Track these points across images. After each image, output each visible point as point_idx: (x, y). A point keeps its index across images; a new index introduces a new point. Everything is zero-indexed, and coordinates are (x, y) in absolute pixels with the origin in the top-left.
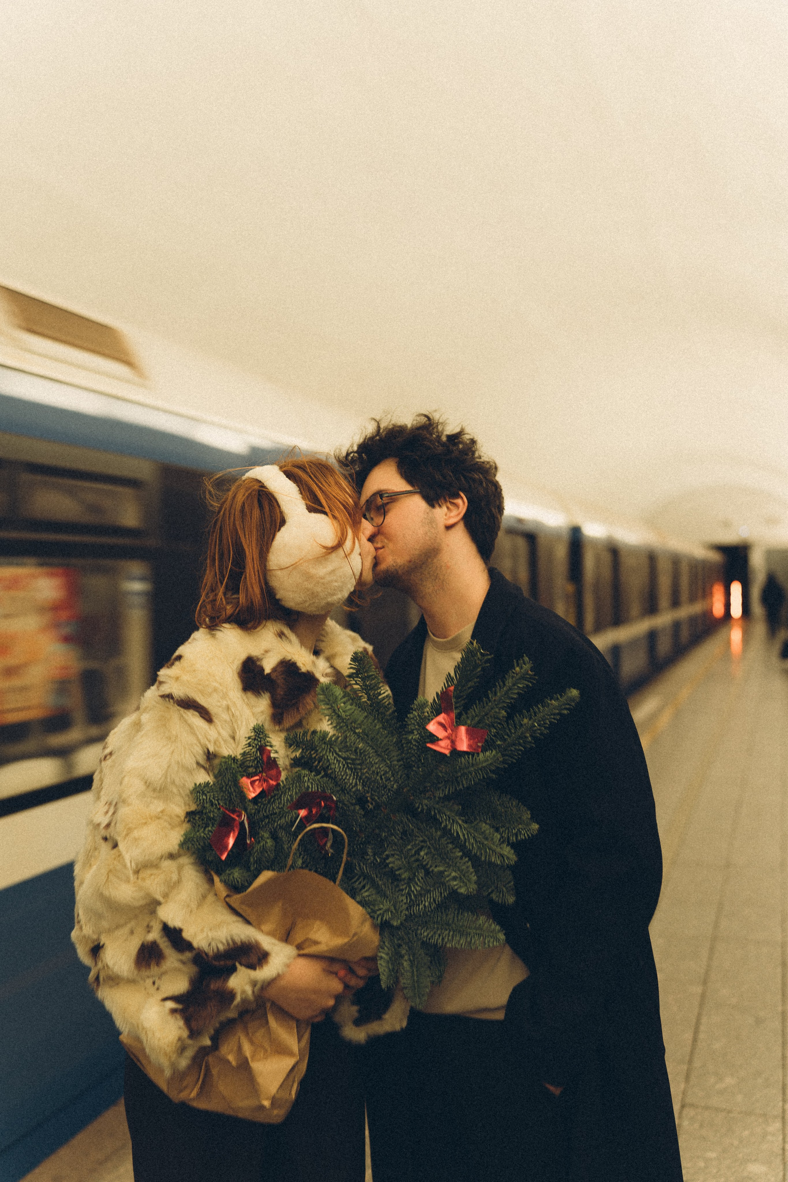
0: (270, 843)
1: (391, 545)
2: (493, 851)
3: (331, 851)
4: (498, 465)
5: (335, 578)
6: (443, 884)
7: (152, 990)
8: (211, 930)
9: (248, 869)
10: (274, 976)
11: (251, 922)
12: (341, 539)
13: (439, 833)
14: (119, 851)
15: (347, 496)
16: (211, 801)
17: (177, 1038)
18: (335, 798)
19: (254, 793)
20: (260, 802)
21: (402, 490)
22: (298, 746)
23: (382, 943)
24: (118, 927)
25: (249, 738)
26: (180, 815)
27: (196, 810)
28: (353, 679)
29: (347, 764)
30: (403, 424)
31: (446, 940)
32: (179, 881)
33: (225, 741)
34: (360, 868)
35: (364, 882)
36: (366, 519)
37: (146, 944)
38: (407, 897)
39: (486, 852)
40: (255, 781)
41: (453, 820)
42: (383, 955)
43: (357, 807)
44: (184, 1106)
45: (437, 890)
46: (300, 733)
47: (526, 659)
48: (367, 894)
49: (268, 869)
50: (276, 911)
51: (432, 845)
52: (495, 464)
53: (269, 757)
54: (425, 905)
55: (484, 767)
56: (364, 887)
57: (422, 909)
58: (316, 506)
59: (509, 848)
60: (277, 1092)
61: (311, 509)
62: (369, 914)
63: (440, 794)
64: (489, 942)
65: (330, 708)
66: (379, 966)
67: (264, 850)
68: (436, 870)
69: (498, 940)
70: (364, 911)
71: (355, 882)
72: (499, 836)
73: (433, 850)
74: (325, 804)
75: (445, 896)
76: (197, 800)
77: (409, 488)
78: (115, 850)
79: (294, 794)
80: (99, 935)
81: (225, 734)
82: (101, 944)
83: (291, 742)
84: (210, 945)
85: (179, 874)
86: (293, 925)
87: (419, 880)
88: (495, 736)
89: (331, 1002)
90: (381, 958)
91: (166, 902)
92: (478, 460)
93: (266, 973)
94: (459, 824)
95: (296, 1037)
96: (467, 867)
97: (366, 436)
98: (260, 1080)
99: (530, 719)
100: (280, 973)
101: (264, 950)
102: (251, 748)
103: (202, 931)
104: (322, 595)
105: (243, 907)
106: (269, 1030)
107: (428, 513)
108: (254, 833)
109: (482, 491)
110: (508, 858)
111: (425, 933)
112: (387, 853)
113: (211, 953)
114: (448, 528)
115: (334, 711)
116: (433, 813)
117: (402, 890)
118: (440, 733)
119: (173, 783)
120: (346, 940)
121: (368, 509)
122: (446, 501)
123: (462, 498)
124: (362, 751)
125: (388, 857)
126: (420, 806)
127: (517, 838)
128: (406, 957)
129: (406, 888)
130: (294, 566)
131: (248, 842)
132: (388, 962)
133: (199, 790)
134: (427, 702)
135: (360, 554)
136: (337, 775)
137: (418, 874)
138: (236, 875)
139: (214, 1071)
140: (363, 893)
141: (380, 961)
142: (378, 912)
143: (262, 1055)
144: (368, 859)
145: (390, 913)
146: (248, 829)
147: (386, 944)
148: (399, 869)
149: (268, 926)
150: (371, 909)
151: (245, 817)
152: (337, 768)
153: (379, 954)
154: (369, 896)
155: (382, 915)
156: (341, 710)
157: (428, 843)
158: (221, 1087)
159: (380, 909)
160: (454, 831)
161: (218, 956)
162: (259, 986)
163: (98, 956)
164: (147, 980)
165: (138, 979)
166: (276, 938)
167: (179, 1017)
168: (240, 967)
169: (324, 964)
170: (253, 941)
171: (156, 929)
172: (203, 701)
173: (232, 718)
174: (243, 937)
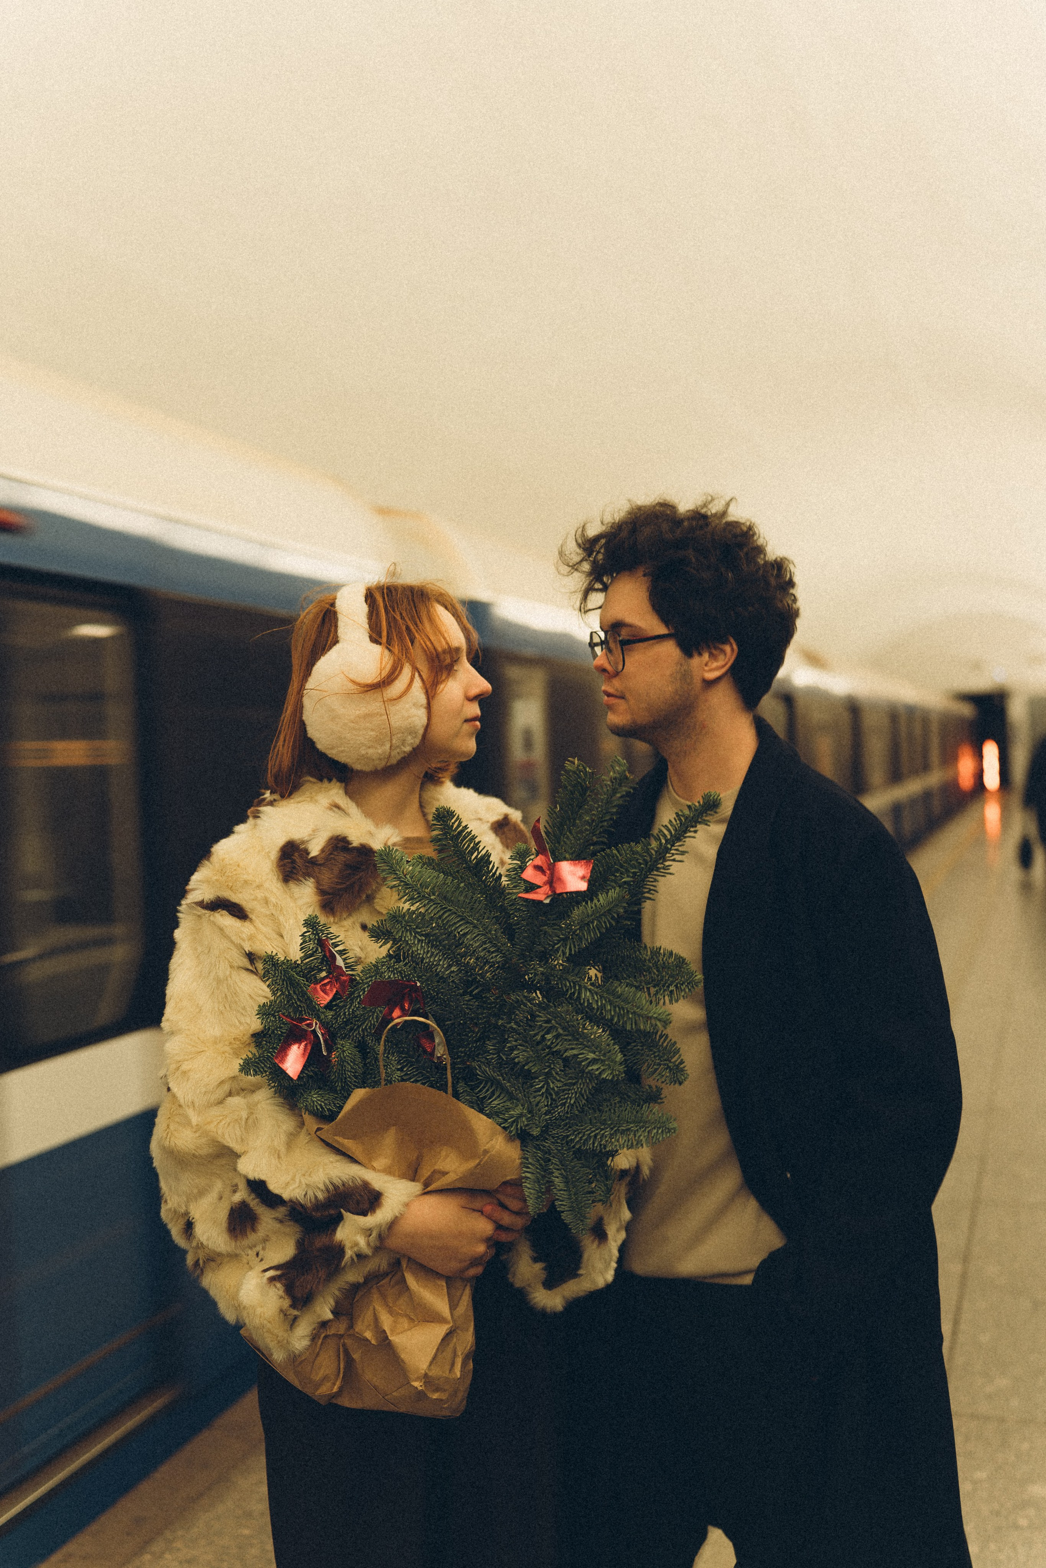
2: (640, 1016)
3: (443, 1057)
6: (583, 1069)
7: (255, 1261)
8: (304, 1175)
9: (333, 1090)
10: (391, 1220)
17: (278, 1311)
18: (419, 984)
19: (325, 999)
20: (335, 1006)
22: (386, 939)
23: (523, 1160)
24: (202, 1192)
29: (429, 941)
31: (604, 1142)
34: (482, 1072)
35: (493, 1089)
37: (234, 1207)
38: (547, 1098)
39: (630, 1018)
40: (325, 985)
41: (579, 985)
42: (528, 1175)
45: (580, 1081)
48: (496, 1102)
49: (358, 1087)
50: (389, 1141)
51: (560, 1024)
54: (569, 1103)
55: (608, 913)
56: (493, 1094)
57: (567, 1108)
60: (430, 1369)
62: (500, 1125)
70: (493, 1122)
71: (481, 1090)
73: (560, 1031)
80: (186, 1205)
81: (268, 930)
82: (191, 1218)
86: (420, 1158)
90: (527, 1178)
91: (246, 1151)
93: (380, 1217)
94: (588, 989)
95: (447, 1298)
96: (608, 1043)
98: (404, 1356)
100: (397, 1214)
101: (374, 1190)
103: (294, 1178)
105: (341, 1140)
106: (411, 1295)
108: (331, 1044)
112: (508, 1045)
117: (539, 1090)
118: (538, 878)
120: (477, 1162)
125: (512, 1049)
128: (556, 1174)
129: (542, 1087)
132: (535, 1183)
136: (423, 959)
137: (554, 1066)
138: (315, 1098)
139: (356, 1356)
140: (492, 1101)
141: (525, 1182)
142: (509, 1121)
143: (406, 1326)
144: (492, 1059)
145: (524, 1119)
146: (323, 1039)
147: (530, 1160)
148: (527, 1064)
149: (381, 1162)
150: (502, 1118)
151: (318, 1026)
152: (420, 949)
153: (523, 1175)
154: (499, 1104)
155: (516, 1122)
156: (408, 876)
157: (553, 1022)
158: (370, 1375)
159: (512, 1116)
160: (584, 999)
161: (319, 1206)
162: (374, 1234)
163: (191, 1234)
164: (250, 1252)
165: (238, 1252)
166: (394, 1176)
167: (279, 1285)
168: (347, 1216)
169: (460, 1200)
170: (359, 1181)
171: (242, 1185)
172: (235, 898)
173: (274, 913)
174: (344, 1178)
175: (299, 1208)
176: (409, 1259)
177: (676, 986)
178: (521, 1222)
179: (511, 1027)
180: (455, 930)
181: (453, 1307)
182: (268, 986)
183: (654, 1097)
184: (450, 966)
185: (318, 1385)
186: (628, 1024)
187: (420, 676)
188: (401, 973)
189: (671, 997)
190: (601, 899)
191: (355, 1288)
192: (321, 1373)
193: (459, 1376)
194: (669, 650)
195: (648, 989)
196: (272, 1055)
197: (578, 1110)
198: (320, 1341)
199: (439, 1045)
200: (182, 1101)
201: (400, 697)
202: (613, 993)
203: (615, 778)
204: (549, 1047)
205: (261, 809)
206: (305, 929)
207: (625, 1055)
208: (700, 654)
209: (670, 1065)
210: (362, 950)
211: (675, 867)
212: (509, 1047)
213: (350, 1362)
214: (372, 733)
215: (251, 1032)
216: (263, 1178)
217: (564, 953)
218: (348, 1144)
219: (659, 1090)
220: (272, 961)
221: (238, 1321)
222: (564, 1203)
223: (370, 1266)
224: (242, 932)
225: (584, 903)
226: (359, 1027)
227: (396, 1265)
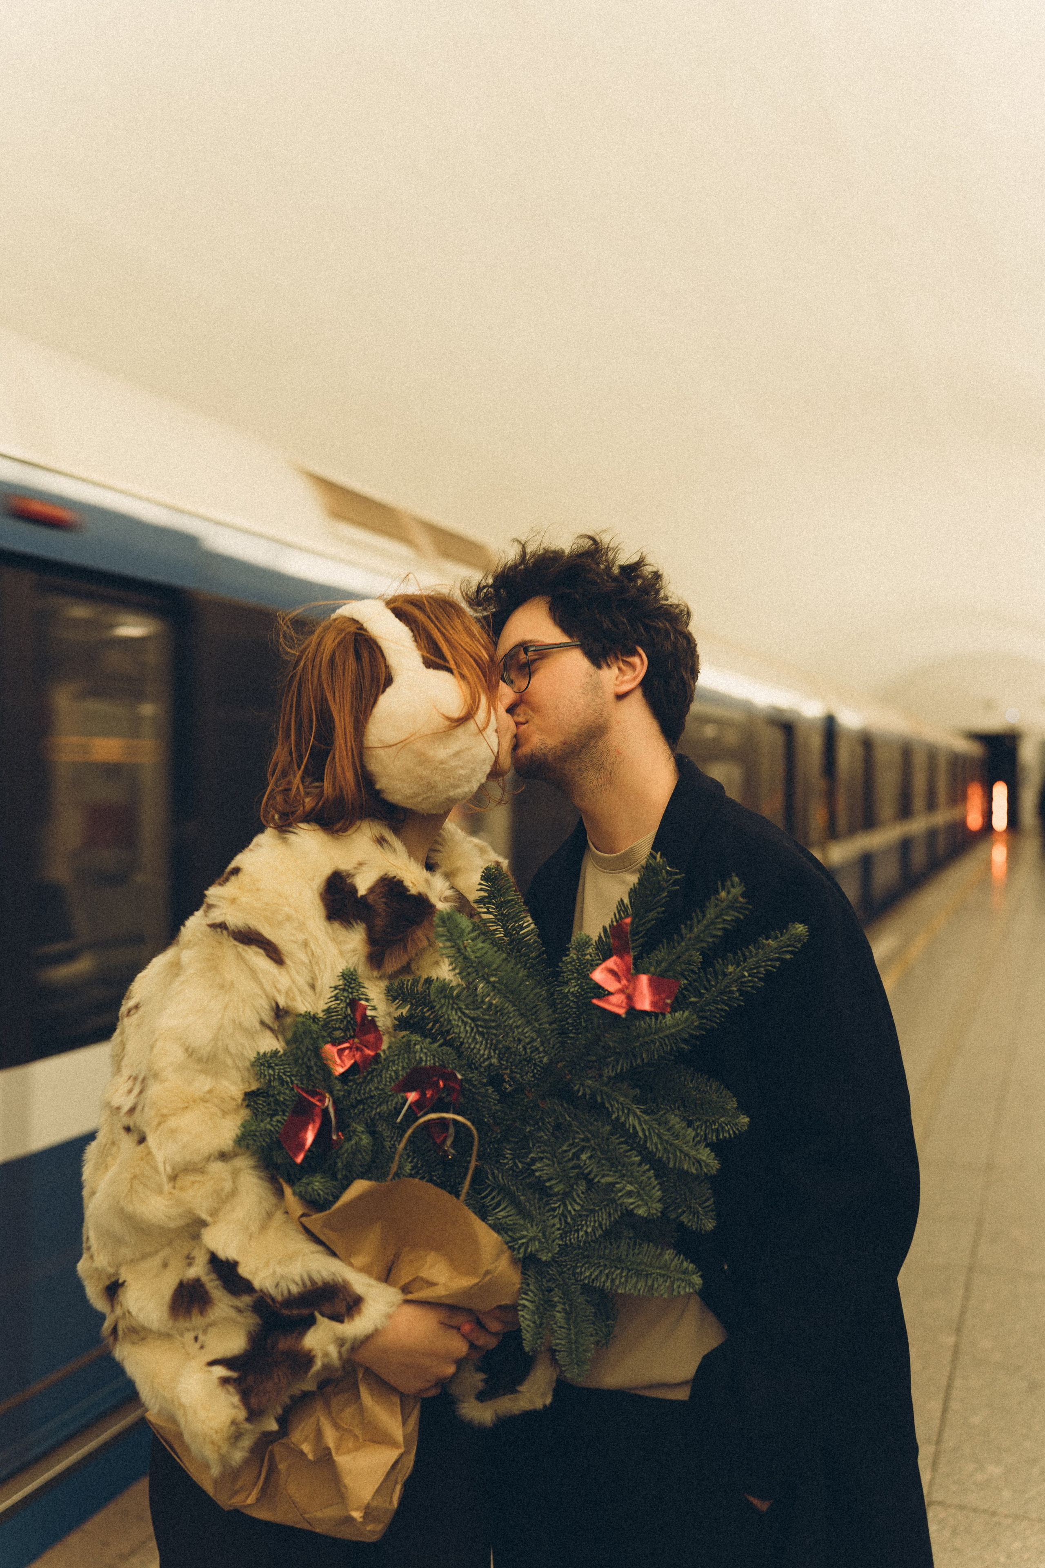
0: (366, 1140)
1: (537, 720)
2: (686, 1155)
3: (452, 1151)
4: (691, 610)
5: (460, 763)
6: (613, 1201)
7: (194, 1348)
8: (279, 1263)
9: (334, 1177)
10: (370, 1332)
11: (338, 1253)
12: (472, 707)
13: (608, 1128)
14: (148, 1147)
15: (481, 648)
16: (280, 1078)
17: (228, 1422)
18: (459, 1076)
19: (342, 1067)
20: (351, 1081)
21: (554, 642)
22: (405, 1001)
23: (525, 1286)
24: (144, 1257)
25: (336, 988)
26: (236, 1097)
27: (258, 1090)
28: (484, 905)
29: (477, 1026)
30: (557, 548)
31: (617, 1283)
32: (234, 1192)
33: (301, 992)
34: (494, 1177)
35: (500, 1198)
36: (504, 681)
37: (185, 1282)
38: (560, 1220)
39: (675, 1155)
40: (344, 1049)
41: (629, 1110)
42: (527, 1304)
43: (490, 1089)
44: (237, 1514)
45: (603, 1210)
46: (409, 981)
47: (736, 879)
48: (502, 1214)
49: (362, 1178)
50: (373, 1236)
51: (599, 1145)
52: (688, 609)
53: (365, 1016)
54: (586, 1232)
55: (672, 1035)
56: (498, 1204)
57: (582, 1236)
58: (438, 660)
59: (708, 1150)
60: (373, 1498)
61: (429, 664)
62: (507, 1243)
63: (608, 1072)
64: (679, 1287)
65: (453, 947)
66: (521, 1319)
67: (357, 1149)
68: (603, 1181)
69: (691, 1284)
70: (500, 1238)
71: (487, 1196)
72: (694, 1133)
73: (599, 1153)
74: (445, 1085)
75: (615, 1218)
76: (260, 1075)
77: (565, 639)
78: (143, 1145)
79: (399, 1069)
80: (118, 1266)
81: (302, 981)
82: (120, 1281)
83: (394, 995)
84: (277, 1285)
85: (234, 1182)
86: (397, 1256)
87: (578, 1196)
88: (685, 989)
89: (451, 1370)
90: (525, 1306)
91: (215, 1223)
92: (664, 602)
93: (358, 1327)
94: (637, 1115)
95: (400, 1418)
96: (649, 1178)
97: (506, 565)
98: (347, 1481)
99: (738, 965)
100: (379, 1326)
101: (355, 1294)
102: (338, 1002)
103: (267, 1264)
104: (441, 787)
105: (327, 1231)
106: (361, 1409)
107: (591, 676)
108: (342, 1126)
109: (668, 647)
110: (707, 1165)
111: (587, 1273)
112: (532, 1155)
113: (279, 1298)
114: (621, 697)
115: (459, 950)
116: (599, 1100)
117: (554, 1210)
118: (611, 985)
119: (227, 1050)
120: (475, 1281)
121: (506, 668)
122: (617, 659)
123: (640, 656)
124: (498, 1009)
125: (534, 1161)
126: (581, 1089)
127: (717, 1136)
128: (559, 1307)
129: (559, 1207)
130: (403, 744)
131: (334, 1137)
132: (534, 1313)
133: (264, 1062)
134: (591, 939)
135: (496, 731)
136: (462, 1043)
137: (577, 1186)
139: (282, 1467)
141: (522, 1311)
142: (520, 1241)
143: (350, 1445)
144: (505, 1164)
145: (536, 1242)
147: (532, 1287)
148: (550, 1180)
149: (361, 1259)
150: (510, 1236)
153: (521, 1302)
154: (506, 1218)
155: (526, 1245)
156: (468, 949)
157: (592, 1142)
158: (292, 1489)
159: (523, 1237)
160: (630, 1125)
161: (289, 1301)
162: (347, 1346)
163: (114, 1297)
164: (186, 1334)
165: (174, 1332)
166: (373, 1277)
167: (232, 1390)
168: (321, 1319)
169: (440, 1315)
170: (340, 1280)
171: (201, 1261)
172: (269, 933)
173: (311, 959)
174: (325, 1274)
175: (269, 1301)
176: (368, 1371)
181: (404, 1430)
184: (490, 1058)
186: (672, 1159)
190: (669, 1019)
192: (239, 1481)
197: (593, 1241)
202: (662, 1125)
204: (580, 1169)
207: (662, 1193)
209: (700, 1209)
212: (532, 1157)
213: (273, 1472)
217: (614, 1067)
218: (334, 1237)
222: (563, 1342)
224: (278, 980)
226: (372, 1109)
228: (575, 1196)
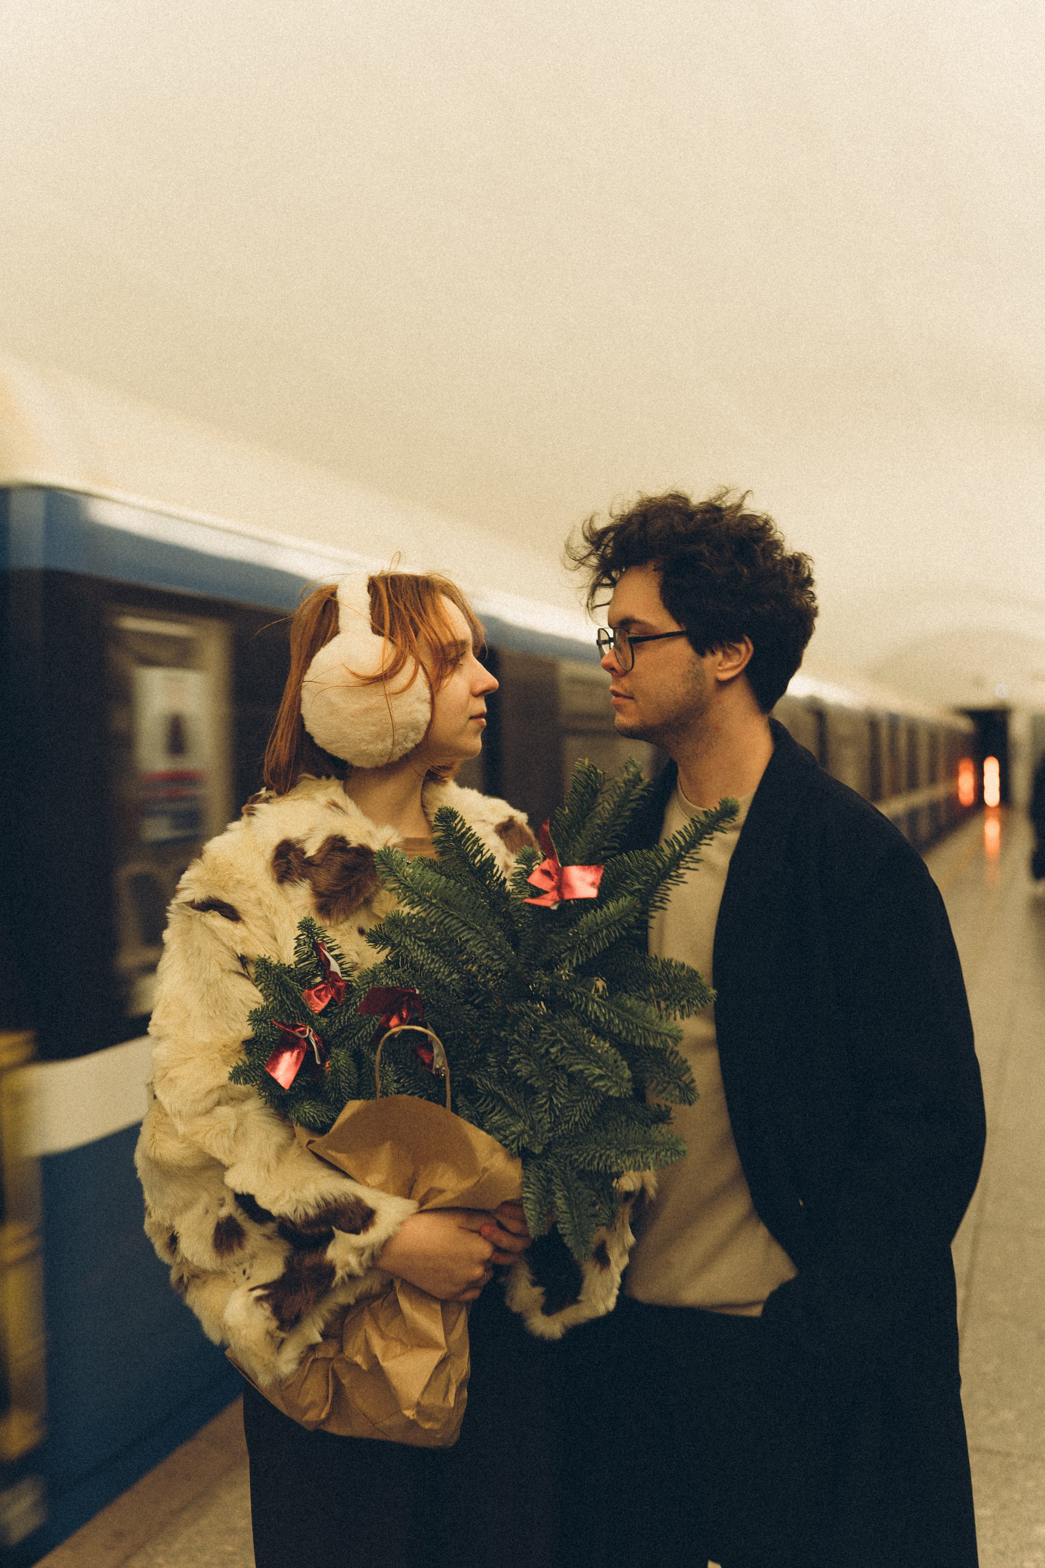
3: (442, 1069)
6: (588, 1087)
7: (241, 1279)
8: (294, 1190)
9: (325, 1101)
10: (383, 1239)
17: (264, 1332)
18: (418, 992)
19: (321, 1004)
22: (385, 944)
23: (525, 1180)
24: (187, 1205)
32: (244, 1132)
33: (262, 942)
35: (493, 1104)
37: (220, 1221)
38: (550, 1114)
40: (320, 990)
41: (586, 997)
42: (528, 1195)
48: (496, 1118)
49: (353, 1098)
50: (384, 1156)
51: (566, 1038)
56: (494, 1108)
57: (571, 1125)
60: (423, 1395)
62: (500, 1142)
64: (665, 1156)
66: (526, 1211)
68: (576, 1070)
69: (675, 1152)
70: (493, 1139)
71: (482, 1104)
73: (565, 1044)
80: (171, 1219)
81: (261, 932)
82: (175, 1233)
84: (296, 1210)
85: (240, 1121)
86: (416, 1174)
87: (561, 1088)
90: (528, 1198)
91: (233, 1163)
93: (373, 1236)
95: (441, 1322)
96: (617, 1061)
98: (395, 1382)
100: (391, 1233)
101: (367, 1207)
103: (284, 1192)
105: (332, 1152)
106: (404, 1320)
108: (325, 1053)
112: (511, 1057)
113: (299, 1221)
115: (401, 882)
118: (545, 884)
125: (514, 1062)
128: (559, 1195)
129: (546, 1103)
132: (536, 1204)
136: (423, 965)
137: (558, 1081)
138: (308, 1109)
140: (491, 1117)
141: (526, 1203)
142: (510, 1138)
143: (398, 1350)
144: (492, 1072)
145: (526, 1136)
146: (317, 1048)
147: (531, 1180)
148: (530, 1078)
149: (375, 1178)
150: (502, 1135)
151: (311, 1033)
152: (419, 955)
153: (524, 1195)
154: (499, 1120)
155: (517, 1139)
156: (408, 879)
157: (558, 1035)
158: (360, 1402)
159: (513, 1133)
160: (591, 1012)
161: (309, 1222)
162: (367, 1254)
163: (175, 1249)
164: (236, 1269)
165: (224, 1268)
166: (388, 1192)
167: (266, 1305)
168: (338, 1233)
169: (459, 1219)
170: (352, 1197)
171: (230, 1200)
172: (227, 899)
173: (268, 914)
174: (336, 1194)
175: (289, 1225)
176: (404, 1282)
177: (688, 1001)
178: (519, 1244)
179: (514, 1039)
180: (456, 936)
181: (448, 1332)
182: (261, 991)
183: (663, 1117)
184: (450, 974)
185: (306, 1410)
186: (637, 1039)
187: (424, 669)
188: (399, 981)
189: (683, 1013)
190: (611, 908)
191: (345, 1310)
192: (309, 1399)
193: (453, 1405)
194: (681, 648)
195: (658, 1003)
196: (263, 1063)
197: (583, 1129)
198: (308, 1365)
199: (437, 1055)
200: (168, 1109)
201: (403, 690)
202: (621, 1006)
203: (630, 781)
204: (553, 1061)
205: (255, 806)
206: (300, 932)
207: (632, 1072)
208: (713, 653)
209: (680, 1083)
210: (358, 955)
211: (688, 876)
212: (511, 1060)
213: (339, 1389)
214: (372, 728)
215: (242, 1039)
216: (252, 1192)
217: (571, 962)
218: (342, 1159)
219: (669, 1110)
220: (265, 965)
221: (222, 1343)
222: (566, 1226)
223: (361, 1287)
224: (234, 934)
225: (593, 911)
226: (355, 1035)
227: (388, 1287)
228: (559, 1090)
